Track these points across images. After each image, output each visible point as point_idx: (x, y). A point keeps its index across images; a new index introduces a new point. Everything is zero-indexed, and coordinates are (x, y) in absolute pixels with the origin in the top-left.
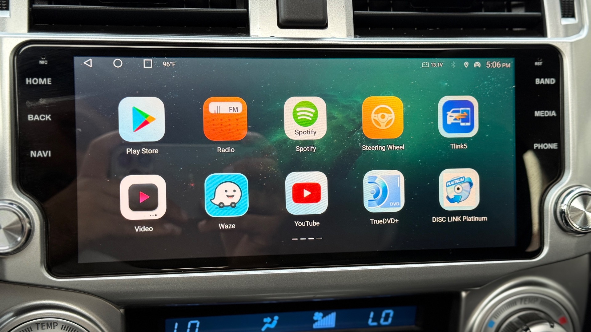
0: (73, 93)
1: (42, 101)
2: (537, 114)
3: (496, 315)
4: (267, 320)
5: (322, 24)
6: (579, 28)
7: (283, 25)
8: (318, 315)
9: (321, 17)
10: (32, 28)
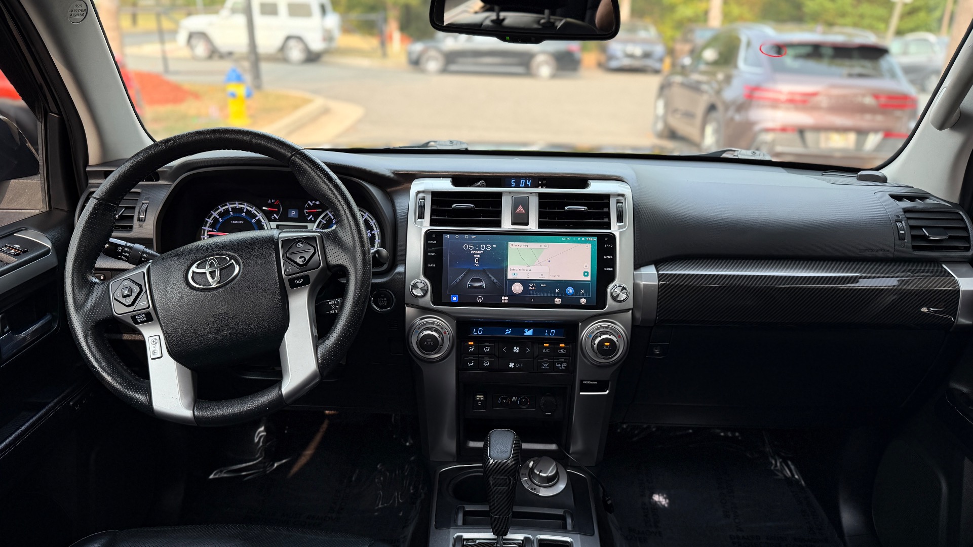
0: (442, 246)
1: (433, 249)
2: (605, 257)
3: (592, 333)
4: (507, 330)
5: (527, 224)
6: (624, 226)
7: (513, 224)
8: (526, 330)
9: (526, 222)
10: (431, 225)
